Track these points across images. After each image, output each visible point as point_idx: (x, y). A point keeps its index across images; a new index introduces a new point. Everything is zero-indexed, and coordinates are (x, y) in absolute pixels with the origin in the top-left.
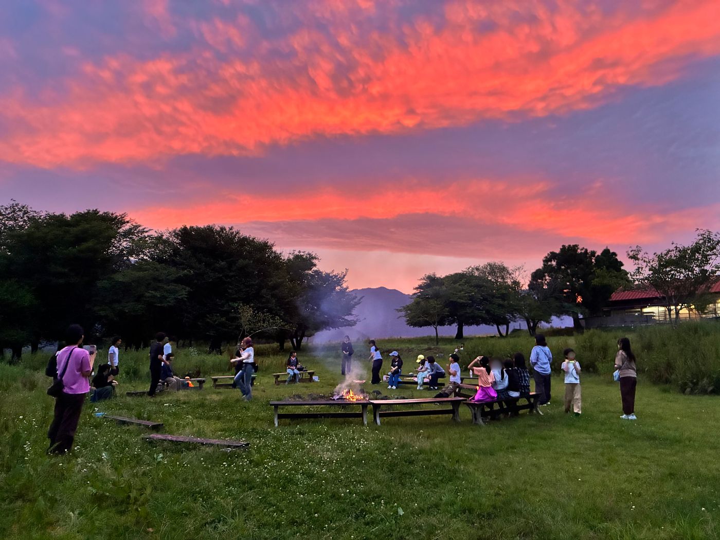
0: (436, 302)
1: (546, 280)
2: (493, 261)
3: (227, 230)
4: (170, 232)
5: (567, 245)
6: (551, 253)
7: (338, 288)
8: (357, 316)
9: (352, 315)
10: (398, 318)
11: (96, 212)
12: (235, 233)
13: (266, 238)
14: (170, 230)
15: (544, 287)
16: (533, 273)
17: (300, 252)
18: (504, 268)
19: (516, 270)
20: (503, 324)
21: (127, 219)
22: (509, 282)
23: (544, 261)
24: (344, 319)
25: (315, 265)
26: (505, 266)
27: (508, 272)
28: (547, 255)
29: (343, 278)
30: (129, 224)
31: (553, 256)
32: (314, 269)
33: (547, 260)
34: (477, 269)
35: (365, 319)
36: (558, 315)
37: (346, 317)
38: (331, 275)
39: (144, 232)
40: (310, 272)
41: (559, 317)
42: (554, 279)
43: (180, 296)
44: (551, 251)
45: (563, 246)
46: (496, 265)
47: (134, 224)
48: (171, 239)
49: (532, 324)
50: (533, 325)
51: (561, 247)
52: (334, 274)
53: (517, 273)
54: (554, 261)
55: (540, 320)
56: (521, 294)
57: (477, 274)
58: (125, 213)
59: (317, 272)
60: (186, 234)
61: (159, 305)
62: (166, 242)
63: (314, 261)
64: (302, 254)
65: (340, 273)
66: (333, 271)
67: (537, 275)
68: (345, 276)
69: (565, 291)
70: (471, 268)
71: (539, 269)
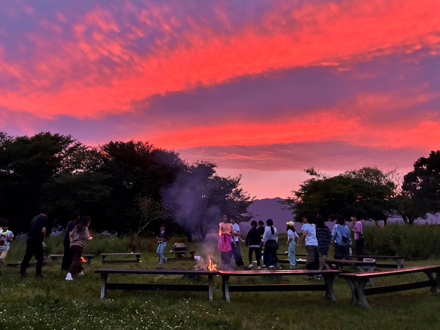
0: (316, 195)
1: (419, 182)
2: (368, 166)
3: (144, 144)
4: (101, 147)
5: (436, 151)
6: (420, 158)
7: (234, 190)
8: (250, 213)
9: (246, 212)
10: (282, 210)
11: (48, 134)
12: (150, 146)
13: (172, 149)
14: (101, 146)
15: (417, 188)
16: (405, 176)
17: (202, 162)
18: (378, 171)
19: (390, 173)
20: (381, 219)
21: (72, 139)
22: (383, 183)
23: (414, 166)
24: (240, 215)
25: (215, 172)
26: (379, 169)
27: (382, 175)
28: (417, 161)
29: (238, 182)
30: (73, 143)
31: (423, 161)
32: (214, 175)
33: (417, 165)
34: (354, 173)
35: (258, 215)
36: (433, 212)
37: (242, 215)
38: (228, 180)
39: (84, 148)
40: (211, 178)
41: (434, 214)
42: (426, 181)
43: (103, 194)
44: (422, 157)
45: (432, 152)
46: (370, 169)
47: (77, 143)
48: (102, 152)
49: (408, 220)
50: (410, 221)
51: (431, 153)
52: (230, 179)
53: (391, 176)
54: (425, 166)
55: (416, 217)
56: (395, 194)
57: (353, 176)
58: (70, 135)
59: (217, 178)
60: (112, 148)
61: (88, 201)
62: (98, 155)
63: (214, 169)
64: (204, 163)
65: (235, 177)
66: (229, 177)
67: (409, 178)
68: (239, 180)
69: (438, 191)
70: (348, 172)
71: (411, 172)
